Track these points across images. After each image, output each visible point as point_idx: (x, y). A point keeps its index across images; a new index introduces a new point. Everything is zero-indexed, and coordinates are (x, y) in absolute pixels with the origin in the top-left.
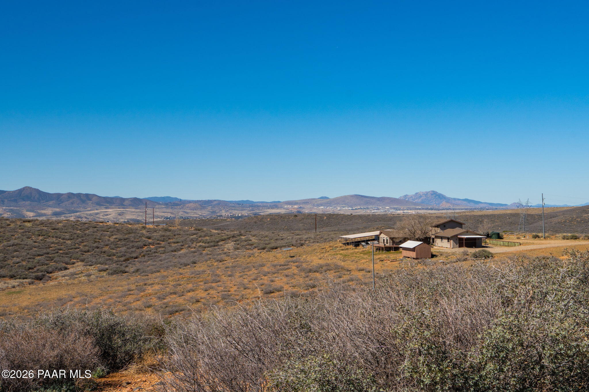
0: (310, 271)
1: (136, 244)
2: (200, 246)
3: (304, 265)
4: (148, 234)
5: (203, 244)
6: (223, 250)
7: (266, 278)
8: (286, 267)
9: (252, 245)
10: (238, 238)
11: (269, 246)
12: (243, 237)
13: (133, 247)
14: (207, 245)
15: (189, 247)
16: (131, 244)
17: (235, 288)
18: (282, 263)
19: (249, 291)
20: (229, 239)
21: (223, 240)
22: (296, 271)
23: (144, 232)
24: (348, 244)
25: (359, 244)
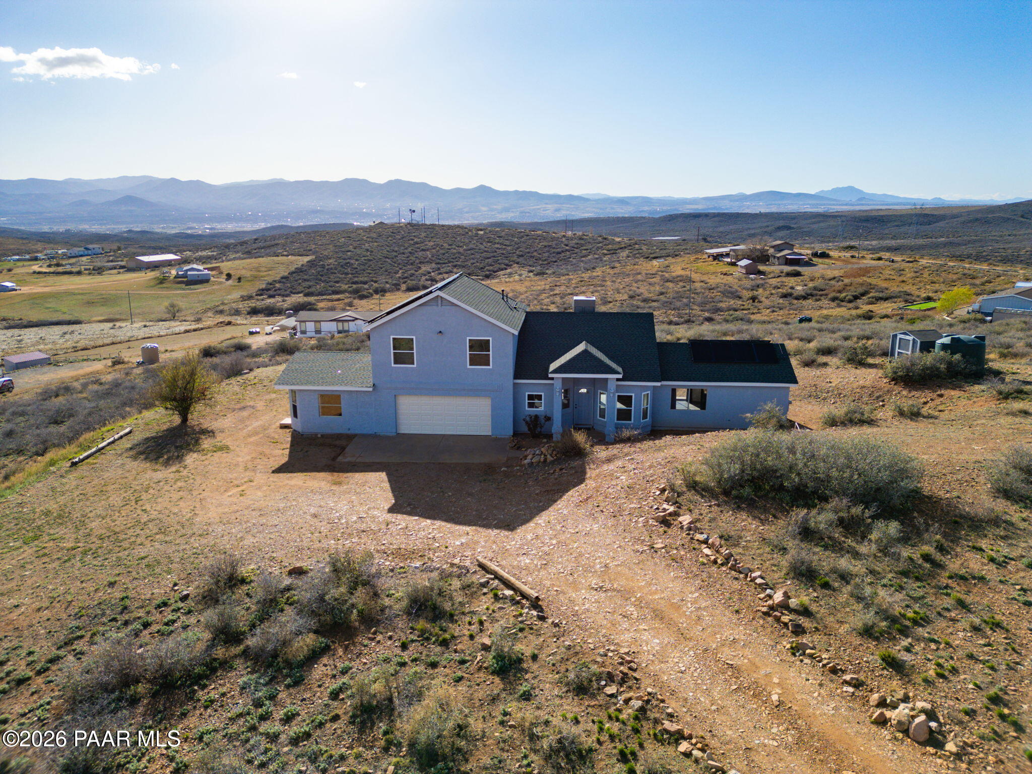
1: (557, 250)
2: (603, 253)
4: (567, 242)
5: (606, 252)
6: (618, 258)
9: (640, 254)
10: (633, 247)
11: (653, 255)
12: (637, 246)
14: (609, 252)
15: (595, 254)
20: (625, 247)
24: (709, 257)
25: (717, 257)
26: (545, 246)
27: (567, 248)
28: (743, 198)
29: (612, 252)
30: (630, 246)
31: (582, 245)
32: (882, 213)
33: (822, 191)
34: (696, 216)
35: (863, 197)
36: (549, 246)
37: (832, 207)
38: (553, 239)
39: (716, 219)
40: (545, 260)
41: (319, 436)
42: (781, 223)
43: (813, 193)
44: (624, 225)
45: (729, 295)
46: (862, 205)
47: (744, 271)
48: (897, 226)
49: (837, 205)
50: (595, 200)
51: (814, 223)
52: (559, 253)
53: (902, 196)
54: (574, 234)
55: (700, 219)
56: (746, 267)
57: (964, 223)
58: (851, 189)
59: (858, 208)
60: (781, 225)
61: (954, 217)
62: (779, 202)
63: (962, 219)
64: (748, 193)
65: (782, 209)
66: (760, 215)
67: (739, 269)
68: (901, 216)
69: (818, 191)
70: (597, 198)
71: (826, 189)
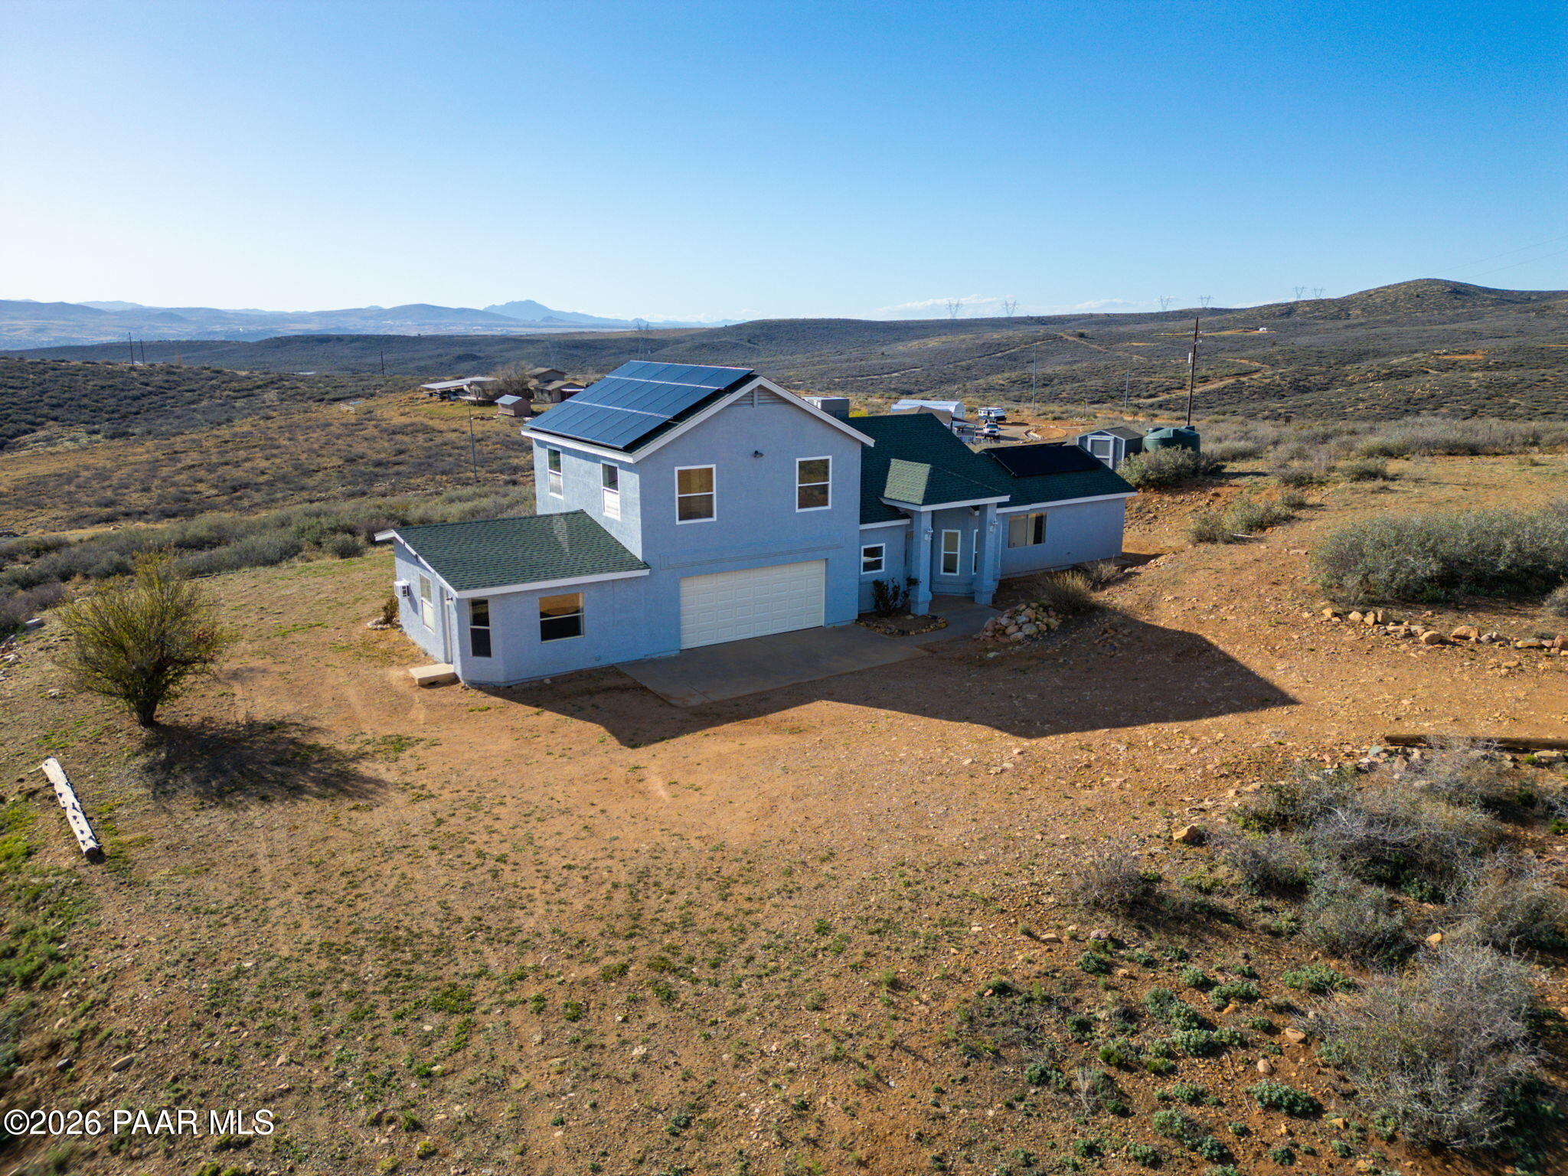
0: (394, 433)
1: (131, 394)
2: (228, 396)
3: (384, 425)
4: (143, 379)
5: (231, 393)
6: (264, 402)
7: (340, 442)
8: (361, 427)
9: (302, 395)
10: (280, 384)
11: (327, 397)
12: (286, 383)
13: (125, 397)
14: (239, 395)
15: (211, 397)
16: (123, 394)
17: (305, 456)
18: (353, 421)
19: (325, 459)
20: (266, 385)
21: (259, 387)
22: (376, 433)
23: (134, 374)
24: (431, 395)
25: (445, 395)
26: (103, 387)
27: (149, 388)
28: (379, 313)
29: (245, 393)
30: (272, 382)
31: (178, 384)
32: (586, 338)
33: (493, 307)
34: (323, 340)
35: (550, 316)
36: (111, 386)
37: (513, 329)
38: (112, 374)
39: (357, 344)
40: (113, 412)
41: (548, 681)
42: (459, 351)
43: (481, 308)
44: (196, 354)
45: (516, 447)
46: (551, 326)
47: (511, 412)
48: (615, 354)
49: (518, 326)
50: (116, 313)
51: (507, 350)
52: (135, 398)
53: (596, 315)
54: (152, 365)
55: (331, 344)
56: (514, 406)
57: (689, 349)
58: (530, 304)
59: (545, 331)
60: (461, 353)
61: (678, 341)
62: (437, 321)
63: (688, 345)
64: (387, 305)
65: (443, 331)
66: (419, 340)
67: (501, 410)
68: (616, 341)
69: (488, 305)
70: (120, 308)
71: (498, 304)
